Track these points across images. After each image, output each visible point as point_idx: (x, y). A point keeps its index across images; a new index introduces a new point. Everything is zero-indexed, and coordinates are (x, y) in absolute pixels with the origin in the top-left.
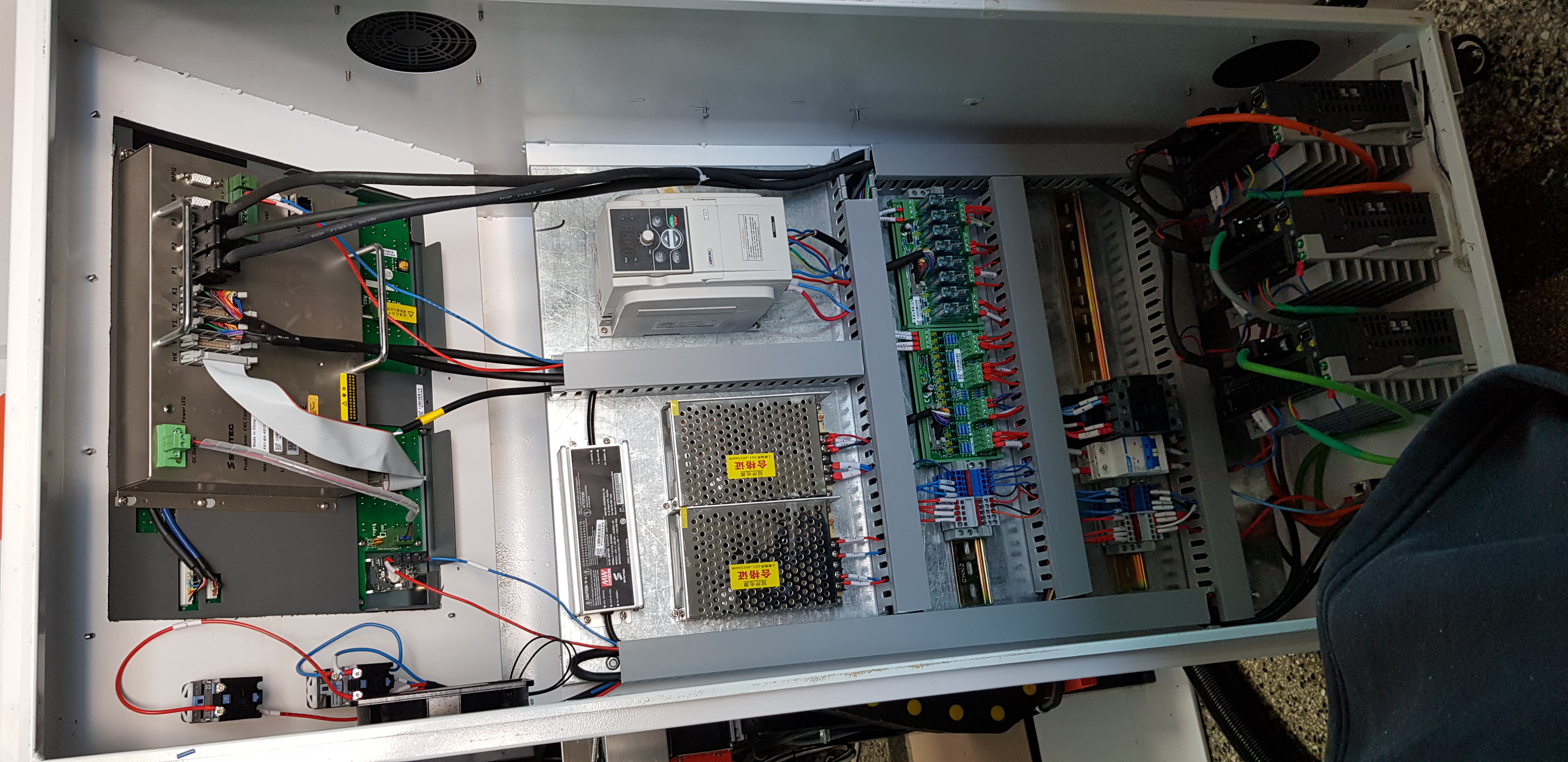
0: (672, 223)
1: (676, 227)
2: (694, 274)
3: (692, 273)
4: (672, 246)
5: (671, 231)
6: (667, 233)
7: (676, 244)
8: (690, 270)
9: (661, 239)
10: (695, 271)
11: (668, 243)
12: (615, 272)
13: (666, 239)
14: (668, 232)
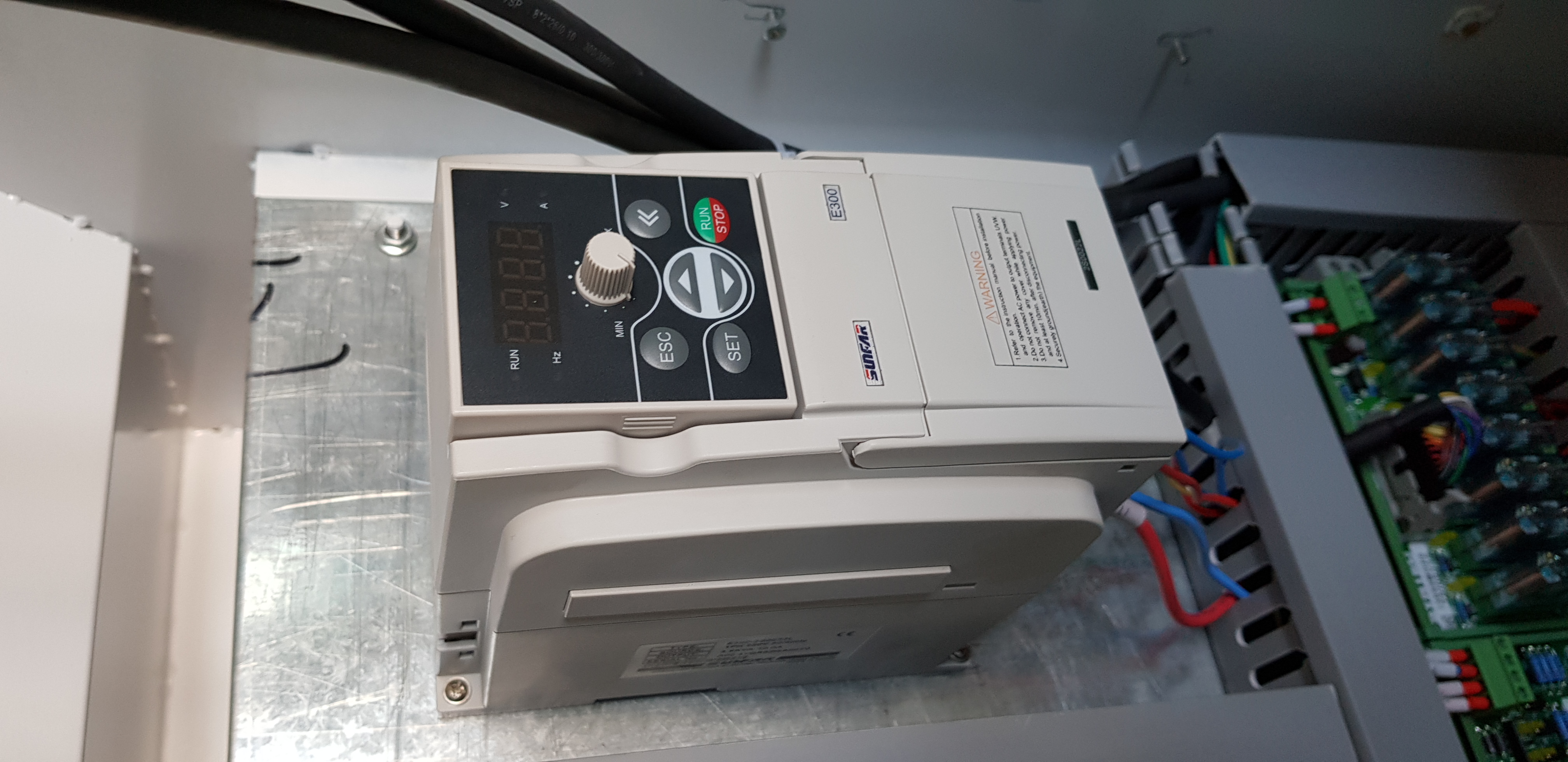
0: (704, 226)
1: (724, 242)
2: (805, 418)
3: (794, 415)
4: (710, 309)
5: (702, 256)
6: (689, 263)
7: (725, 300)
8: (790, 402)
9: (665, 282)
10: (809, 404)
11: (694, 298)
12: (459, 409)
13: (684, 280)
14: (690, 257)
